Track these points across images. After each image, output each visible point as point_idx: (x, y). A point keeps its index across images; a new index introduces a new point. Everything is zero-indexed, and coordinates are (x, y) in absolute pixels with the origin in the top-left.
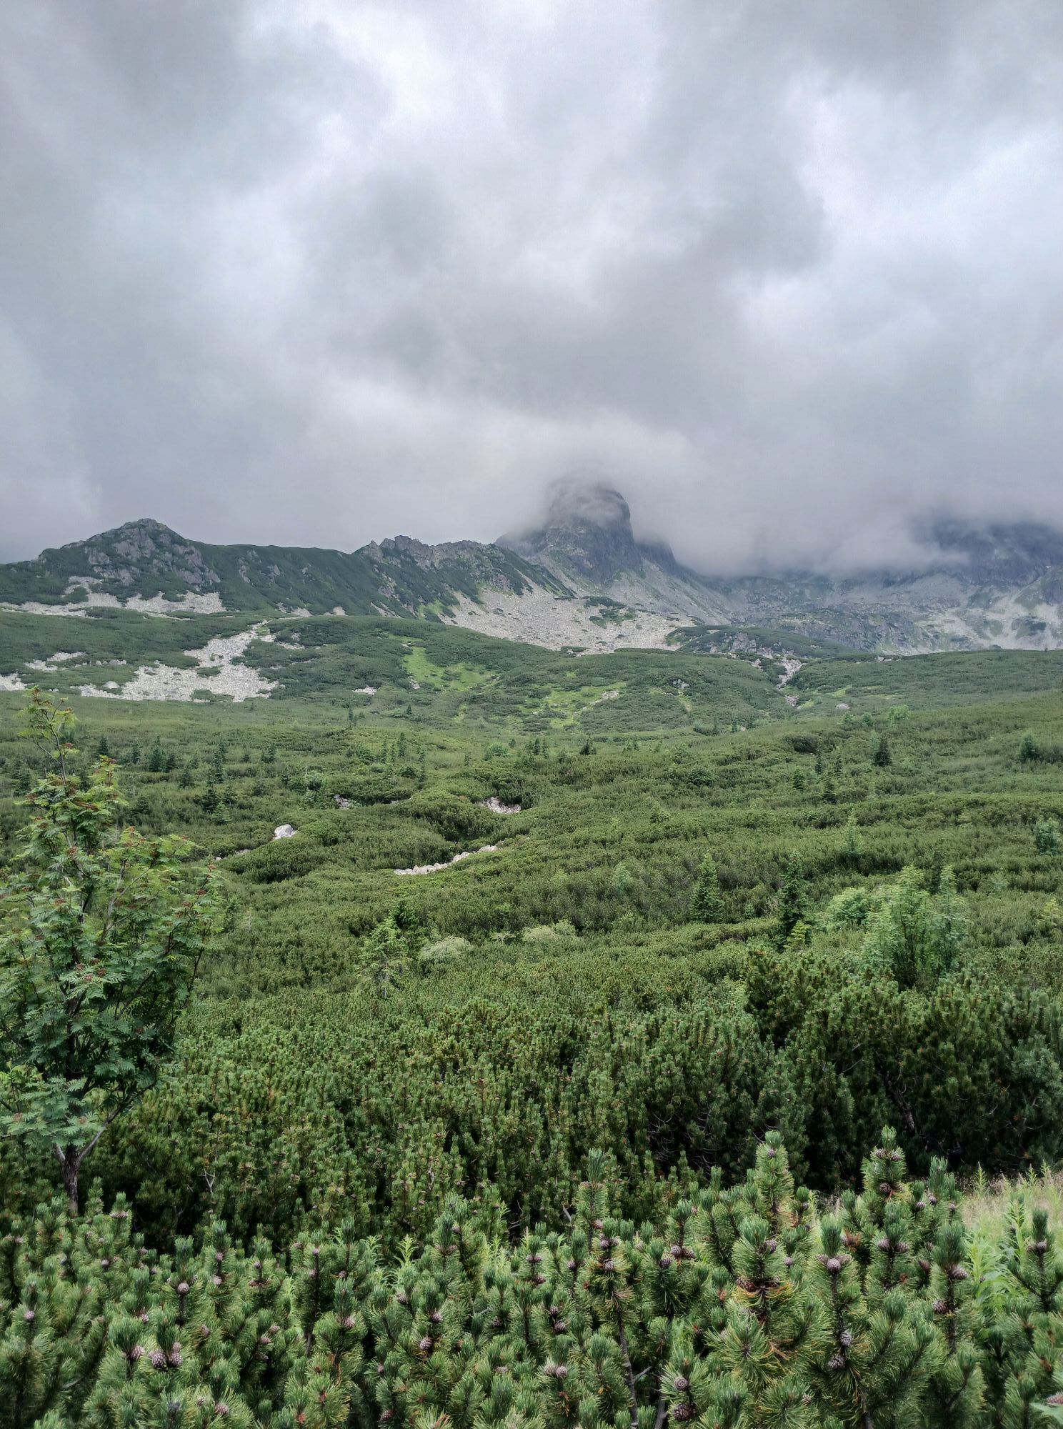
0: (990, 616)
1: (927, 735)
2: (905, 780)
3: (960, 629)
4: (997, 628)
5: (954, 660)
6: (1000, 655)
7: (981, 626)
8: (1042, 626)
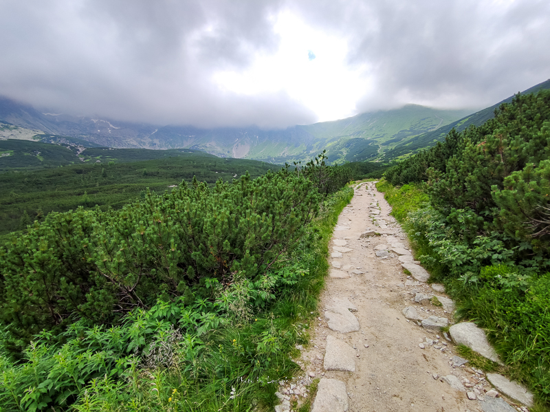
0: (142, 141)
1: (120, 169)
2: (111, 181)
3: (135, 143)
4: (144, 144)
5: (132, 150)
6: (144, 150)
7: (140, 143)
8: (155, 144)
